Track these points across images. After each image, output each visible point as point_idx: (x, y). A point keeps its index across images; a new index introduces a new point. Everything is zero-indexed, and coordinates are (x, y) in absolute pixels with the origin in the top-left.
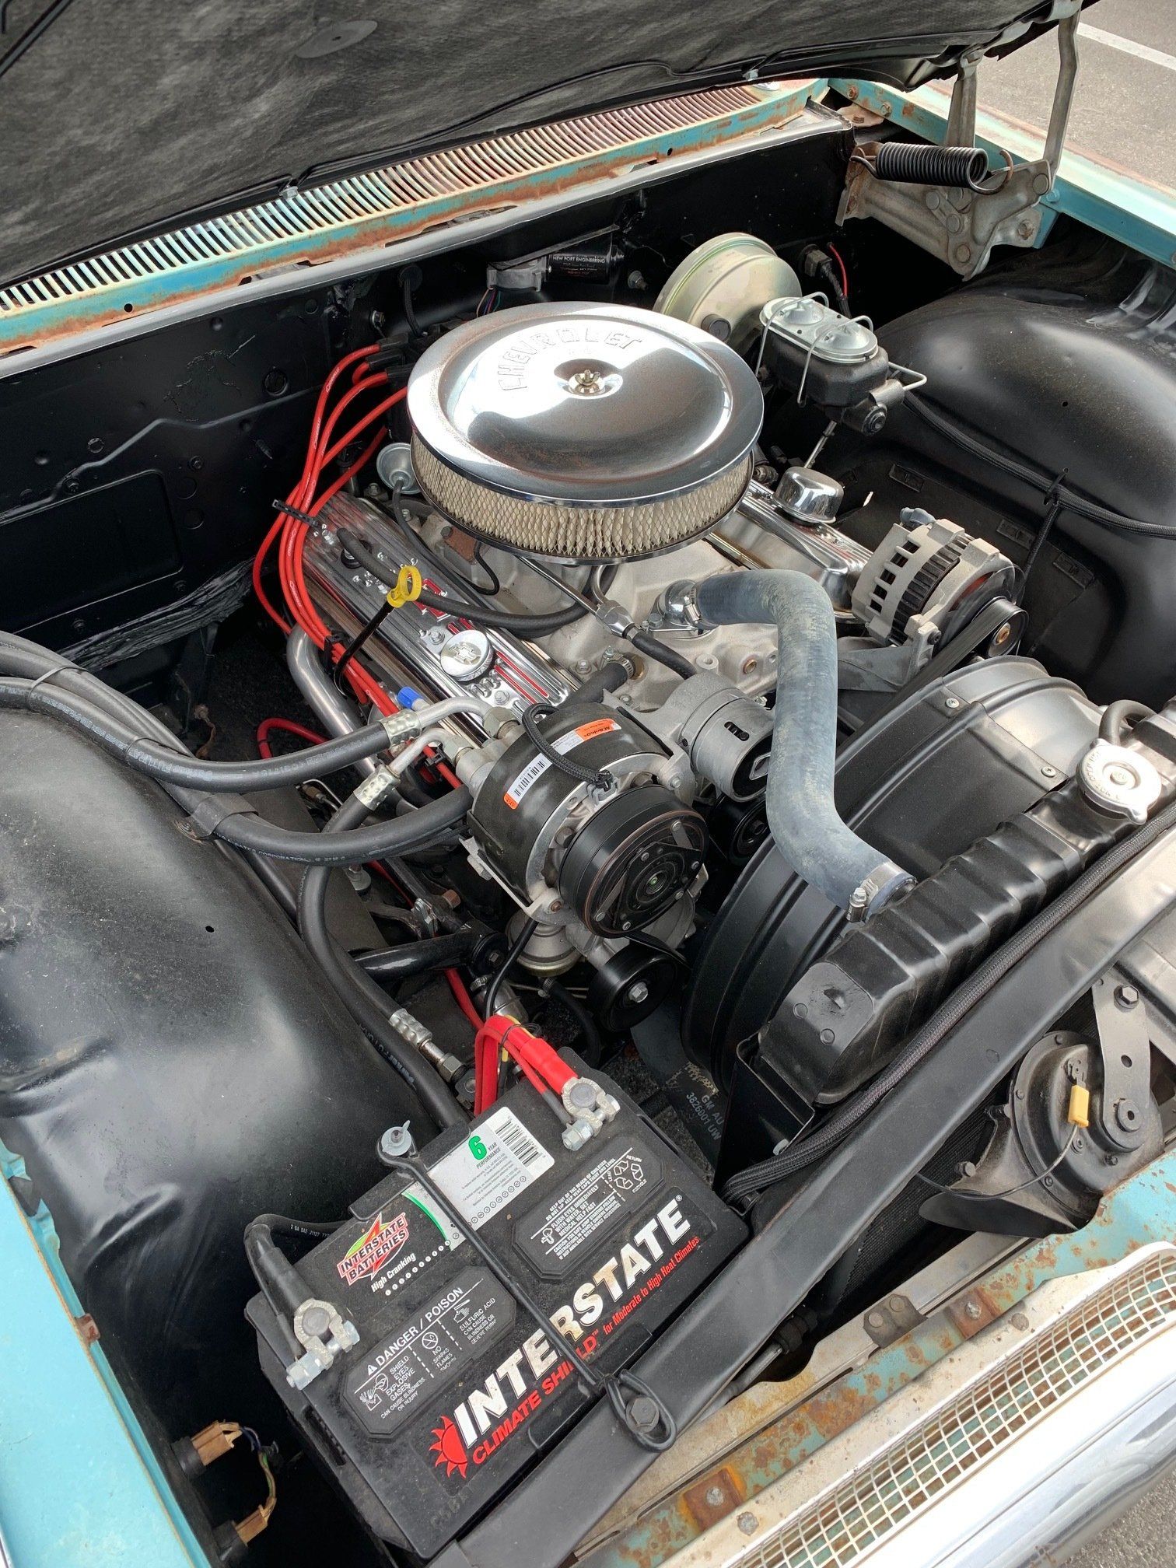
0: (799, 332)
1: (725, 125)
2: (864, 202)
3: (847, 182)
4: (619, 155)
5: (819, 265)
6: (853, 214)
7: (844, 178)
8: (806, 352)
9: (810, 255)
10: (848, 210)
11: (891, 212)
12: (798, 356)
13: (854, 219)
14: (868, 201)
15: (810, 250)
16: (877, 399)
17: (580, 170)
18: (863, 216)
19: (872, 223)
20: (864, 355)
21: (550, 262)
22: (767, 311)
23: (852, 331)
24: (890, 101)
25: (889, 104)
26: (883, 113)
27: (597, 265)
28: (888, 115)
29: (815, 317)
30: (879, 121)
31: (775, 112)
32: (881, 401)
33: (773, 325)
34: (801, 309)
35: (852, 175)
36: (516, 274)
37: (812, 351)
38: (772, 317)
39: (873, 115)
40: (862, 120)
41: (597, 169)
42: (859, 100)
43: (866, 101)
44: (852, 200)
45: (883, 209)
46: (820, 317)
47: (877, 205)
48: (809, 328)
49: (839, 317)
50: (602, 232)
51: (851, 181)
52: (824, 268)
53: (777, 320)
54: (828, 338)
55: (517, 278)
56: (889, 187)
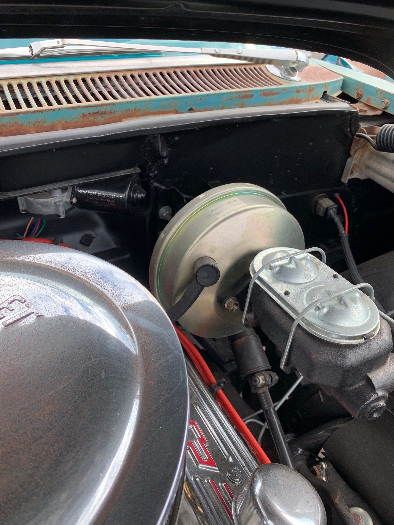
0: (287, 293)
1: (246, 97)
2: (364, 168)
3: (352, 153)
4: (132, 107)
5: (327, 210)
6: (355, 175)
7: (349, 150)
8: (293, 320)
9: (321, 201)
10: (352, 172)
11: (385, 176)
12: (284, 320)
13: (356, 179)
14: (367, 167)
15: (321, 198)
16: (376, 385)
17: (84, 115)
18: (362, 177)
19: (369, 182)
20: (363, 336)
21: (75, 194)
22: (257, 262)
23: (349, 302)
24: (387, 98)
25: (387, 101)
26: (382, 106)
27: (116, 200)
28: (386, 108)
29: (307, 276)
30: (379, 113)
31: (295, 95)
32: (381, 388)
33: (260, 279)
34: (292, 266)
35: (356, 148)
36: (38, 203)
37: (298, 321)
38: (260, 270)
39: (374, 109)
40: (365, 111)
41: (107, 116)
42: (364, 99)
43: (369, 100)
44: (355, 165)
45: (379, 173)
46: (313, 275)
47: (374, 170)
48: (298, 288)
49: (335, 276)
50: (122, 173)
51: (355, 152)
52: (331, 211)
53: (265, 275)
54: (318, 309)
55: (39, 206)
56: (384, 158)
